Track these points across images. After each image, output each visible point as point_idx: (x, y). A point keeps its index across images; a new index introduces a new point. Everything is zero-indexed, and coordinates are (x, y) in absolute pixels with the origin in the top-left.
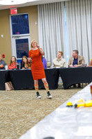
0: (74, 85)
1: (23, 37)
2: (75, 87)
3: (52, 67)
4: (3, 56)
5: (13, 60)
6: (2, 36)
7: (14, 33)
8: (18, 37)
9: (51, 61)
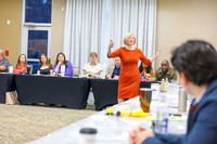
1: (40, 27)
4: (6, 53)
6: (9, 22)
7: (27, 21)
8: (33, 26)
9: (79, 68)
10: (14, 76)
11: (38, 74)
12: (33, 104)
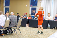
0: (54, 28)
2: (54, 29)
3: (46, 20)
4: (26, 14)
5: (30, 15)
6: (26, 6)
7: (31, 5)
8: (33, 7)
10: (28, 20)
11: (34, 19)
12: (33, 27)
